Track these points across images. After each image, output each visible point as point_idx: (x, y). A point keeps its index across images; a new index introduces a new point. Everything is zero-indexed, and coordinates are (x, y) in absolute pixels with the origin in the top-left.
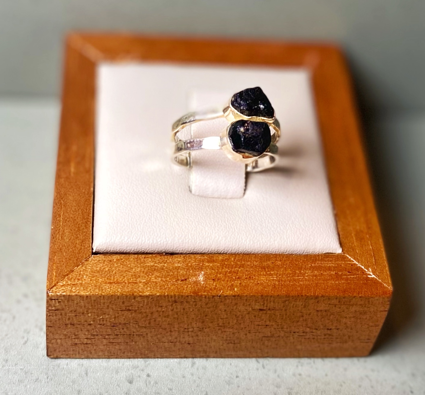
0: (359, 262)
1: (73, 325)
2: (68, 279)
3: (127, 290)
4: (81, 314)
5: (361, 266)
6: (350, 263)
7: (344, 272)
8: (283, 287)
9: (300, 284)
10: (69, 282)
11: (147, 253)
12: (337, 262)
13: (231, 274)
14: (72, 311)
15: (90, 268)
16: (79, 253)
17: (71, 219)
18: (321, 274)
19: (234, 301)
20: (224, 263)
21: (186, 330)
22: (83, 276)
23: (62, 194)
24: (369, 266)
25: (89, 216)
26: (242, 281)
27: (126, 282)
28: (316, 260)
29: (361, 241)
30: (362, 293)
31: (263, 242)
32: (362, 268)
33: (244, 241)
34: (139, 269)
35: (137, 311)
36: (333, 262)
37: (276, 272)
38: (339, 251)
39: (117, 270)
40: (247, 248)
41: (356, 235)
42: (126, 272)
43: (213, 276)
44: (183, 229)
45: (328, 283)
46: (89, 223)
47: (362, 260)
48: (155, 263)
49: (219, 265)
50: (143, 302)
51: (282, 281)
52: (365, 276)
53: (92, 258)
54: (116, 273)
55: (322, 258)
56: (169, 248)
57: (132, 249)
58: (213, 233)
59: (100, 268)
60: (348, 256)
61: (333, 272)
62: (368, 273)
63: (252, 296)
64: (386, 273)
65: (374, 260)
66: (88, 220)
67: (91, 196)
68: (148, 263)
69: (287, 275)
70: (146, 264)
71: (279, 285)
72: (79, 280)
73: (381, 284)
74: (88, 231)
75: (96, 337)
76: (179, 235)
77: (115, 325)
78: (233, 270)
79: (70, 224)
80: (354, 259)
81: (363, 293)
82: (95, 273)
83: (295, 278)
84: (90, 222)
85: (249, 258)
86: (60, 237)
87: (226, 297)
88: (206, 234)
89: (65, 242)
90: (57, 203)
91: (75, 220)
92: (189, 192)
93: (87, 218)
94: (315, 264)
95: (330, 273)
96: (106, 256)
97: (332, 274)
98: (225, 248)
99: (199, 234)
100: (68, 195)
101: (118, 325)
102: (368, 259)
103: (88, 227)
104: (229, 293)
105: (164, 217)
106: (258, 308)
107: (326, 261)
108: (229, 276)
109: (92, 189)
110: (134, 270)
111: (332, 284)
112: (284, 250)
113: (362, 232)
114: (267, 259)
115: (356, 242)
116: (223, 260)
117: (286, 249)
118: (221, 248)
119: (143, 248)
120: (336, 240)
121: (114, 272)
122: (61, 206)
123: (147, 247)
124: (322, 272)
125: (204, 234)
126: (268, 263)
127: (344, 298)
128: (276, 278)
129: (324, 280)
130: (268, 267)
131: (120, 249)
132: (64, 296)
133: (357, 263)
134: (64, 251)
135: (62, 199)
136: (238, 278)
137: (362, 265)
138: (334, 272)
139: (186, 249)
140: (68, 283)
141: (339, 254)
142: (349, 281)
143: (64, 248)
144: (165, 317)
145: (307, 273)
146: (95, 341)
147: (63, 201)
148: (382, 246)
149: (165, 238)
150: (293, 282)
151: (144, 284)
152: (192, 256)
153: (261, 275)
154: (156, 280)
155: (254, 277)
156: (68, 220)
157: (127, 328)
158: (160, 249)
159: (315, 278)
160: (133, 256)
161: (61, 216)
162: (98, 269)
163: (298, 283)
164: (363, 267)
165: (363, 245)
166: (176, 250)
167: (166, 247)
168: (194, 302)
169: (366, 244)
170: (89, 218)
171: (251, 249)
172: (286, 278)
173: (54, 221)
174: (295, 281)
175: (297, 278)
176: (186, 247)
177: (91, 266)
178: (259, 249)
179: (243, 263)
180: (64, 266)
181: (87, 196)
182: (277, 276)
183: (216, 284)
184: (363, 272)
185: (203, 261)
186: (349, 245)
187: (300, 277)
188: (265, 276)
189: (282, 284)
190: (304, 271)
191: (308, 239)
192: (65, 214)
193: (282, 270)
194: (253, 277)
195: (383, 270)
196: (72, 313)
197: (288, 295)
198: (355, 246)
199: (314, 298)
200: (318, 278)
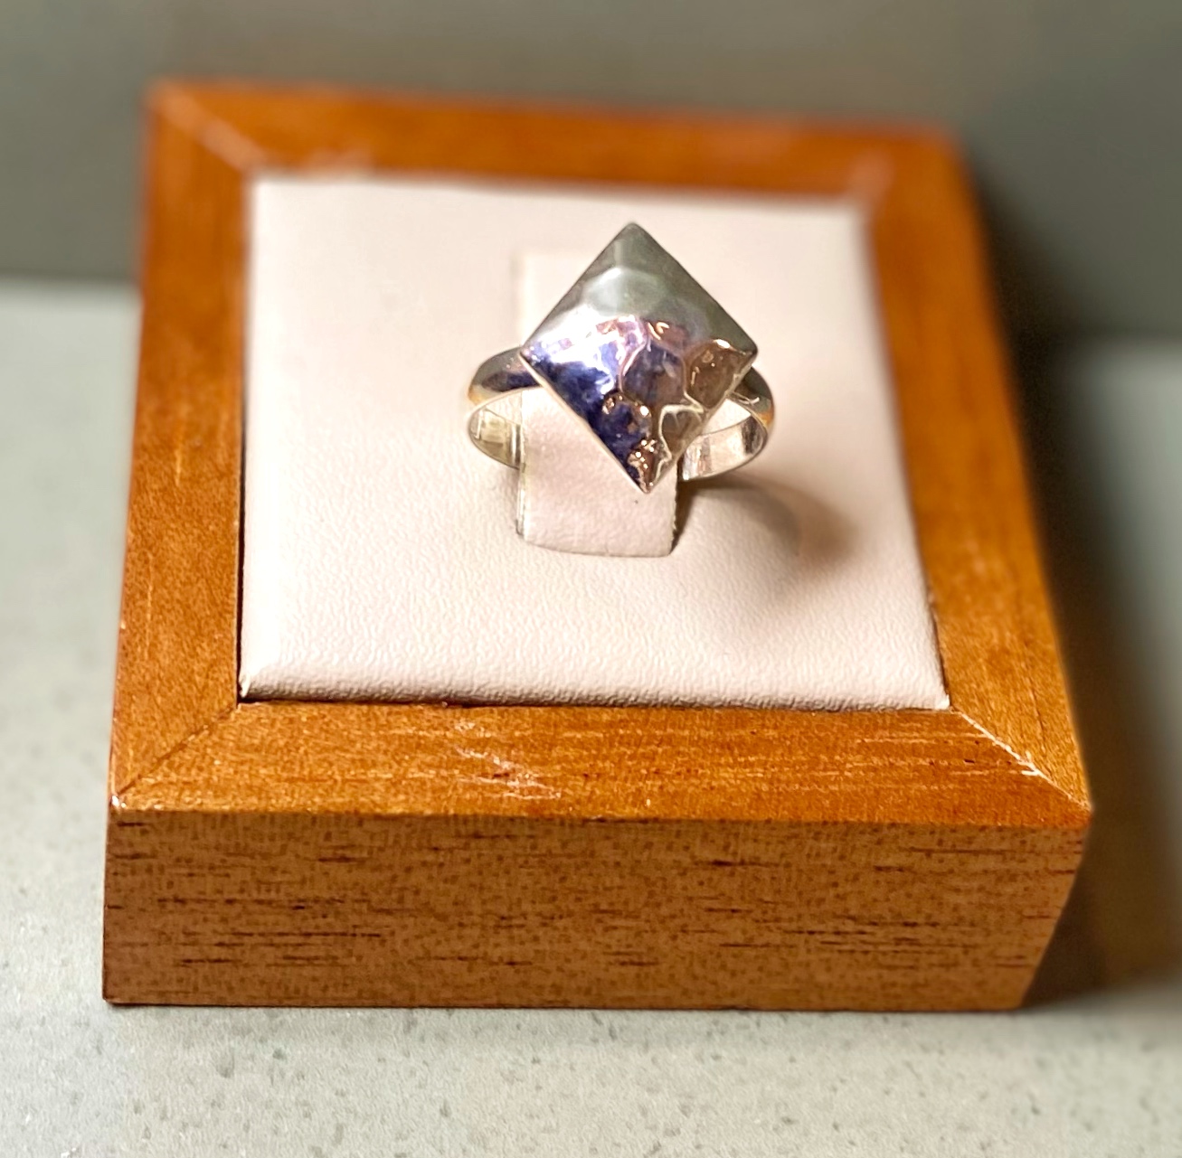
0: (996, 735)
1: (183, 902)
2: (170, 766)
3: (339, 801)
4: (205, 871)
5: (1003, 745)
6: (973, 735)
7: (956, 762)
8: (781, 798)
9: (833, 793)
10: (174, 777)
11: (396, 702)
12: (935, 734)
13: (635, 762)
14: (178, 860)
15: (232, 738)
16: (202, 698)
17: (177, 606)
18: (891, 764)
19: (641, 837)
20: (617, 734)
21: (504, 923)
22: (213, 760)
23: (149, 535)
24: (1025, 746)
25: (227, 596)
26: (666, 780)
27: (338, 778)
28: (876, 727)
29: (1003, 679)
30: (1003, 819)
31: (726, 676)
32: (1005, 751)
33: (671, 673)
34: (374, 744)
35: (368, 863)
36: (924, 734)
37: (763, 758)
38: (943, 703)
39: (311, 744)
40: (681, 691)
41: (989, 662)
42: (337, 752)
43: (584, 766)
44: (498, 638)
45: (910, 789)
46: (228, 616)
47: (1006, 729)
48: (420, 729)
49: (601, 735)
50: (383, 835)
51: (779, 781)
52: (1013, 772)
53: (238, 711)
54: (306, 753)
55: (895, 721)
56: (459, 689)
57: (352, 689)
58: (584, 647)
59: (263, 738)
60: (966, 717)
61: (924, 759)
62: (1023, 763)
63: (695, 821)
64: (1072, 766)
65: (1039, 730)
66: (226, 607)
67: (234, 544)
68: (399, 727)
69: (794, 766)
70: (392, 732)
71: (770, 793)
72: (201, 769)
73: (1059, 793)
74: (225, 637)
75: (246, 940)
76: (487, 654)
77: (302, 904)
78: (641, 750)
79: (173, 618)
80: (985, 725)
81: (1008, 817)
82: (246, 751)
83: (816, 774)
84: (232, 613)
85: (686, 719)
86: (146, 655)
87: (622, 825)
88: (563, 650)
89: (160, 667)
90: (137, 561)
91: (189, 607)
92: (516, 535)
93: (222, 602)
94: (872, 737)
95: (916, 761)
96: (279, 707)
97: (921, 765)
98: (617, 692)
99: (546, 652)
100: (166, 539)
101: (310, 904)
102: (1025, 727)
103: (225, 626)
104: (628, 811)
105: (444, 601)
106: (712, 857)
107: (904, 731)
108: (628, 767)
109: (237, 523)
110: (358, 746)
111: (919, 790)
112: (787, 700)
113: (1007, 652)
114: (737, 723)
115: (990, 679)
116: (611, 725)
117: (791, 698)
118: (606, 691)
119: (385, 686)
120: (933, 674)
121: (302, 750)
122: (148, 571)
123: (396, 683)
124: (891, 760)
125: (560, 649)
126: (742, 732)
127: (954, 831)
128: (764, 774)
129: (897, 782)
130: (741, 743)
131: (318, 689)
132: (159, 813)
133: (991, 737)
134: (159, 691)
135: (150, 549)
136: (656, 773)
137: (1005, 743)
138: (928, 760)
139: (508, 693)
140: (170, 779)
141: (941, 710)
142: (968, 786)
143: (158, 682)
144: (446, 881)
145: (851, 763)
146: (243, 952)
147: (154, 555)
148: (1063, 692)
149: (448, 660)
150: (809, 786)
151: (388, 783)
152: (526, 711)
153: (720, 765)
154: (421, 775)
155: (700, 771)
156: (168, 606)
157: (337, 914)
158: (433, 691)
159: (872, 774)
160: (355, 708)
161: (146, 597)
162: (256, 742)
163: (826, 787)
164: (1008, 749)
165: (1009, 688)
166: (479, 693)
167: (450, 685)
168: (531, 837)
169: (1019, 686)
170: (230, 602)
171: (693, 695)
172: (790, 775)
173: (128, 610)
174: (817, 783)
175: (822, 774)
176: (508, 687)
177: (234, 732)
178: (715, 695)
179: (670, 731)
180: (157, 732)
181: (223, 543)
182: (765, 769)
183: (593, 787)
184: (1009, 762)
185: (556, 726)
186: (970, 689)
187: (829, 773)
188: (732, 768)
189: (781, 789)
190: (841, 756)
191: (854, 671)
192: (159, 591)
193: (779, 752)
194: (697, 771)
195: (1064, 757)
196: (180, 866)
197: (795, 820)
198: (987, 691)
199: (869, 830)
200: (883, 775)
